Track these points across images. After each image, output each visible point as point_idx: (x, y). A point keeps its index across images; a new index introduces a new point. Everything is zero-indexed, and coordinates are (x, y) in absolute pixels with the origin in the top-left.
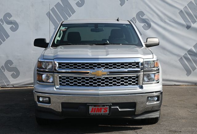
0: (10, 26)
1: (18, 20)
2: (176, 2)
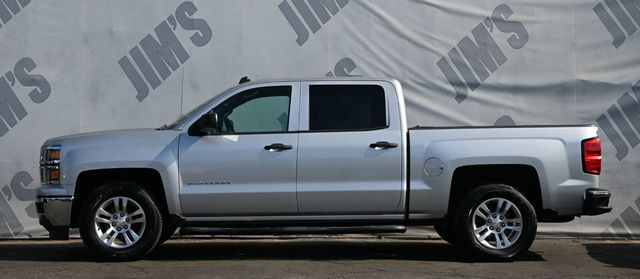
2: (431, 38)
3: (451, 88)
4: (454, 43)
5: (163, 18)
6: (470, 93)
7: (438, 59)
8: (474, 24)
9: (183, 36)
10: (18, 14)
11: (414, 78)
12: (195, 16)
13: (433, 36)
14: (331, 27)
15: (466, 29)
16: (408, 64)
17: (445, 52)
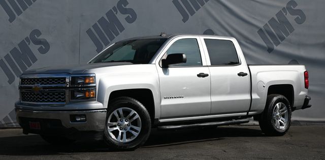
0: (39, 46)
1: (49, 39)
4: (266, 21)
5: (111, 8)
6: (276, 47)
7: (258, 30)
8: (277, 11)
9: (121, 17)
10: (31, 6)
12: (127, 7)
13: (255, 17)
15: (273, 13)
17: (261, 26)
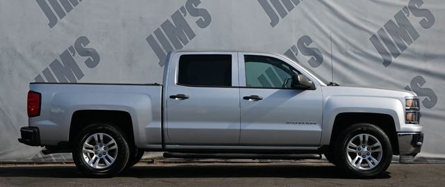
2: (365, 21)
3: (379, 56)
4: (382, 25)
5: (178, 8)
6: (394, 60)
7: (370, 36)
8: (396, 11)
9: (191, 21)
10: (77, 6)
11: (353, 49)
12: (199, 7)
13: (367, 19)
14: (294, 14)
15: (390, 15)
16: (350, 39)
17: (375, 31)
